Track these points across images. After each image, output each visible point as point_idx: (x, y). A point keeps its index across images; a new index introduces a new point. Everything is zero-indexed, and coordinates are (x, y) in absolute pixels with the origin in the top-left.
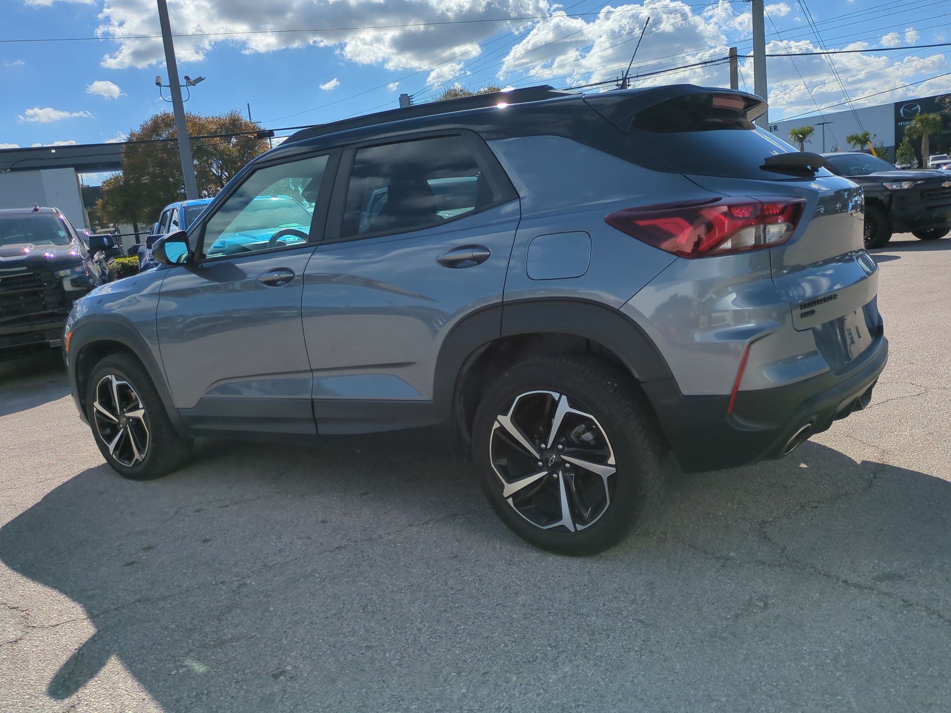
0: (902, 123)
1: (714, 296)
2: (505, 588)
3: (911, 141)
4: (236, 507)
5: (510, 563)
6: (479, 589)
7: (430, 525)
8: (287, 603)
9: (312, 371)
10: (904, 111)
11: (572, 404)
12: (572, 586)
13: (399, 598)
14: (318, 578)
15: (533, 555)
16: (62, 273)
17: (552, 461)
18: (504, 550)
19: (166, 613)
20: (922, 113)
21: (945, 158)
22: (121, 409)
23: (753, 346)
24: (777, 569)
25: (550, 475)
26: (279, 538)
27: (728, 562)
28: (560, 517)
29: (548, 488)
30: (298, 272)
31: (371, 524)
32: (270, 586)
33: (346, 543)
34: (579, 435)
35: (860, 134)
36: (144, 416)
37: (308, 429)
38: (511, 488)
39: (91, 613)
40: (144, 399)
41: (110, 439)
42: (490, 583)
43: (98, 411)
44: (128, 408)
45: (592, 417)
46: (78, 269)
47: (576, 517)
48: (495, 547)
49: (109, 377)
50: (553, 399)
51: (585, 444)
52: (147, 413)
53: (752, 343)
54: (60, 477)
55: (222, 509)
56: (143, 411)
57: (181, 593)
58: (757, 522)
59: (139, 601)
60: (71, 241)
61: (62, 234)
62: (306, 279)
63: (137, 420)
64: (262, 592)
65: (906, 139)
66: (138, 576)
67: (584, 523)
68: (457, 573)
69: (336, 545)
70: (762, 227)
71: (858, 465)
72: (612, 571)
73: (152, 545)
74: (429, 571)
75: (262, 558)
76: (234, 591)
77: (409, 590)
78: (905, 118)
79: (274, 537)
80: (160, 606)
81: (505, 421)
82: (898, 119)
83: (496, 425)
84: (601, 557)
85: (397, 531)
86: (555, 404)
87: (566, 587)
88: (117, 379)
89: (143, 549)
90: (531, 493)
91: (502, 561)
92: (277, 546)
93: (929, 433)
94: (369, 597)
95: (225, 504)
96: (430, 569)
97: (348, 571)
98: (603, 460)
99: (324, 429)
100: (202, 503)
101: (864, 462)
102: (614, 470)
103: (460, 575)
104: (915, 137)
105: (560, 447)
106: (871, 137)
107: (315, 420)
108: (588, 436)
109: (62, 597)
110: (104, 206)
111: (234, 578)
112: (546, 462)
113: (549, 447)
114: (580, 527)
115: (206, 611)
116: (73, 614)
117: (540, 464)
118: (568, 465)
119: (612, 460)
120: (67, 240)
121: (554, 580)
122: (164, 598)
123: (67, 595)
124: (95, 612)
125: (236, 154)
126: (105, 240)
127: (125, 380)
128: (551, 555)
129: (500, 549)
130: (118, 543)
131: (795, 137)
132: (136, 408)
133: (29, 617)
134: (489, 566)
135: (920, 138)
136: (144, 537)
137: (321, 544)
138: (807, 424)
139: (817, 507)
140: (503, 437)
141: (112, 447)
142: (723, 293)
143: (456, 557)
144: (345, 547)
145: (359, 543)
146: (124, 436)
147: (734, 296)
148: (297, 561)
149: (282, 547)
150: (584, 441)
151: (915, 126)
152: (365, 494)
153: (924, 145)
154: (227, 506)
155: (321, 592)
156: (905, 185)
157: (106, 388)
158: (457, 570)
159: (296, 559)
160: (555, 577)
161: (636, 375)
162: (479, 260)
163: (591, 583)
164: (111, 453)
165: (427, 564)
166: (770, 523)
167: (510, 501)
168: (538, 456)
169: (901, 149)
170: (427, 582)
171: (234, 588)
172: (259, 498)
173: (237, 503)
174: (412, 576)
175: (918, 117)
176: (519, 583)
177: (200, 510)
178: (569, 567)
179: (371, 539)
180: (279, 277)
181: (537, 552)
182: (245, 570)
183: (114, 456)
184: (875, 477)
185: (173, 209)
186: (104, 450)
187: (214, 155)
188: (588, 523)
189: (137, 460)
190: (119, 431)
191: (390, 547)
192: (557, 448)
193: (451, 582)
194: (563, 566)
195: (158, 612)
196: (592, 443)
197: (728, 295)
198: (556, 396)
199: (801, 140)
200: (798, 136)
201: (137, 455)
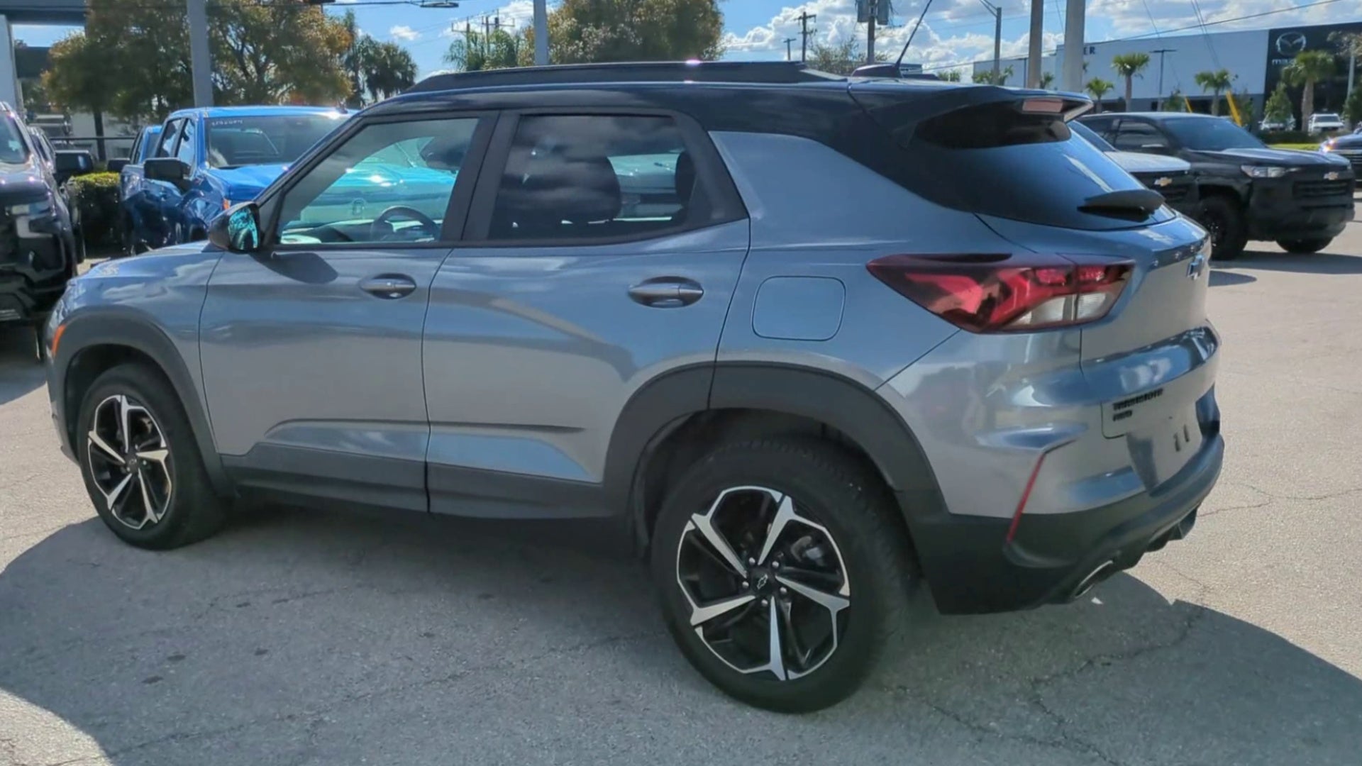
0: (1277, 61)
1: (1004, 388)
2: (686, 753)
3: (1289, 90)
4: (299, 603)
5: (692, 716)
6: (650, 751)
7: (580, 652)
8: (385, 753)
9: (429, 423)
10: (1281, 43)
11: (798, 509)
12: (777, 754)
13: (540, 756)
14: (426, 720)
15: (725, 707)
16: (16, 210)
17: (762, 582)
18: (684, 696)
19: (213, 757)
20: (1306, 50)
21: (1334, 119)
22: (132, 444)
23: (1048, 456)
24: (1050, 749)
25: (758, 601)
26: (366, 656)
27: (986, 736)
28: (766, 659)
29: (753, 617)
30: (422, 283)
31: (496, 645)
32: (359, 728)
33: (463, 671)
34: (802, 550)
35: (1215, 72)
36: (167, 460)
37: (417, 504)
38: (701, 614)
39: (106, 751)
40: (169, 436)
41: (109, 486)
42: (665, 744)
43: (95, 445)
44: (143, 444)
45: (824, 529)
46: (42, 206)
47: (789, 661)
48: (671, 691)
49: (118, 397)
50: (772, 500)
51: (810, 564)
52: (172, 456)
53: (1047, 452)
54: (26, 535)
55: (278, 605)
56: (165, 452)
57: (232, 729)
58: (1030, 680)
59: (173, 737)
60: (27, 158)
61: (15, 145)
62: (432, 293)
63: (154, 464)
64: (349, 735)
65: (1281, 86)
66: (167, 700)
67: (799, 669)
68: (620, 726)
69: (449, 672)
70: (1074, 297)
71: (1168, 607)
72: (831, 738)
73: (181, 653)
74: (581, 720)
75: (344, 684)
76: (308, 731)
77: (553, 747)
78: (1282, 53)
79: (358, 654)
80: (204, 747)
81: (703, 523)
82: (1272, 53)
83: (689, 527)
84: (817, 716)
85: (534, 658)
86: (774, 508)
87: (770, 757)
88: (129, 403)
89: (170, 659)
90: (729, 623)
91: (681, 713)
92: (363, 668)
93: (1267, 567)
94: (499, 752)
95: (282, 598)
96: (581, 717)
97: (467, 713)
98: (833, 588)
99: (439, 506)
100: (247, 593)
101: (1178, 603)
102: (847, 604)
103: (624, 728)
104: (1295, 85)
105: (776, 564)
106: (1230, 78)
107: (427, 492)
108: (815, 553)
109: (59, 722)
110: (53, 83)
111: (307, 713)
112: (753, 581)
113: (761, 562)
114: (793, 675)
115: (271, 757)
116: (79, 750)
117: (746, 584)
118: (783, 590)
119: (845, 590)
120: (22, 156)
121: (753, 745)
122: (209, 736)
123: (65, 720)
124: (112, 749)
125: (269, 19)
126: (81, 159)
127: (142, 405)
128: (749, 708)
129: (680, 693)
130: (130, 647)
131: (1120, 68)
132: (156, 446)
133: (15, 750)
134: (664, 719)
135: (1301, 87)
136: (168, 641)
137: (427, 668)
138: (1106, 561)
139: (1109, 664)
140: (697, 544)
141: (111, 498)
142: (1015, 385)
143: (618, 702)
144: (461, 676)
145: (481, 672)
146: (131, 486)
147: (1030, 390)
148: (394, 693)
149: (370, 669)
150: (807, 559)
151: (1296, 69)
152: (487, 596)
153: (1307, 98)
154: (286, 600)
155: (432, 740)
156: (1273, 172)
157: (110, 413)
158: (619, 721)
159: (393, 690)
160: (754, 740)
161: (890, 481)
162: (686, 300)
163: (803, 752)
164: (110, 507)
165: (578, 710)
166: (1046, 682)
167: (699, 631)
168: (744, 573)
169: (1273, 101)
170: (580, 736)
171: (308, 727)
172: (331, 591)
173: (298, 597)
174: (558, 726)
175: (1301, 56)
176: (705, 746)
177: (246, 604)
178: (775, 728)
179: (497, 667)
180: (393, 287)
181: (729, 702)
182: (321, 701)
183: (114, 512)
184: (1190, 626)
185: (187, 120)
186: (99, 502)
187: (234, 18)
188: (807, 669)
189: (149, 521)
190: (124, 476)
191: (526, 681)
192: (771, 565)
193: (612, 739)
194: (766, 725)
195: (201, 754)
196: (821, 563)
197: (1022, 389)
198: (777, 496)
199: (1129, 73)
200: (1125, 68)
201: (150, 514)
